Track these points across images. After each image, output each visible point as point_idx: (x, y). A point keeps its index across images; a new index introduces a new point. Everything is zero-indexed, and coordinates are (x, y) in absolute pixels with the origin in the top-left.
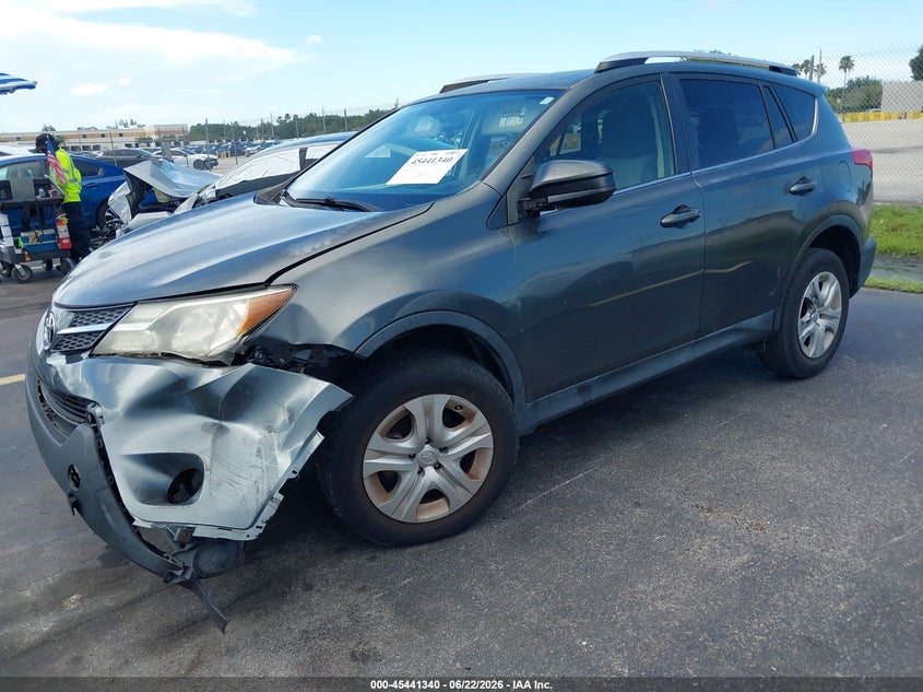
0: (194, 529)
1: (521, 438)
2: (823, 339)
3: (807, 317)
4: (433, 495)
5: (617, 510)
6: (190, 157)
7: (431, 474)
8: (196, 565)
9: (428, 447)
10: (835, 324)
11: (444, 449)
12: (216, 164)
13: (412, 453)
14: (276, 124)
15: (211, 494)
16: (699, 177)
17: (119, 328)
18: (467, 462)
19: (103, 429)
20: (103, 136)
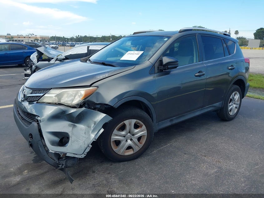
0: (66, 154)
1: (155, 133)
2: (235, 110)
3: (231, 104)
4: (129, 148)
5: (179, 155)
6: (51, 45)
7: (129, 142)
8: (66, 164)
9: (129, 134)
10: (238, 106)
11: (133, 135)
12: (58, 48)
13: (124, 135)
14: (75, 38)
15: (71, 144)
16: (205, 63)
17: (46, 95)
18: (139, 139)
19: (41, 124)
20: (25, 38)
